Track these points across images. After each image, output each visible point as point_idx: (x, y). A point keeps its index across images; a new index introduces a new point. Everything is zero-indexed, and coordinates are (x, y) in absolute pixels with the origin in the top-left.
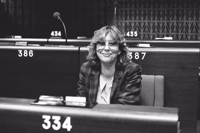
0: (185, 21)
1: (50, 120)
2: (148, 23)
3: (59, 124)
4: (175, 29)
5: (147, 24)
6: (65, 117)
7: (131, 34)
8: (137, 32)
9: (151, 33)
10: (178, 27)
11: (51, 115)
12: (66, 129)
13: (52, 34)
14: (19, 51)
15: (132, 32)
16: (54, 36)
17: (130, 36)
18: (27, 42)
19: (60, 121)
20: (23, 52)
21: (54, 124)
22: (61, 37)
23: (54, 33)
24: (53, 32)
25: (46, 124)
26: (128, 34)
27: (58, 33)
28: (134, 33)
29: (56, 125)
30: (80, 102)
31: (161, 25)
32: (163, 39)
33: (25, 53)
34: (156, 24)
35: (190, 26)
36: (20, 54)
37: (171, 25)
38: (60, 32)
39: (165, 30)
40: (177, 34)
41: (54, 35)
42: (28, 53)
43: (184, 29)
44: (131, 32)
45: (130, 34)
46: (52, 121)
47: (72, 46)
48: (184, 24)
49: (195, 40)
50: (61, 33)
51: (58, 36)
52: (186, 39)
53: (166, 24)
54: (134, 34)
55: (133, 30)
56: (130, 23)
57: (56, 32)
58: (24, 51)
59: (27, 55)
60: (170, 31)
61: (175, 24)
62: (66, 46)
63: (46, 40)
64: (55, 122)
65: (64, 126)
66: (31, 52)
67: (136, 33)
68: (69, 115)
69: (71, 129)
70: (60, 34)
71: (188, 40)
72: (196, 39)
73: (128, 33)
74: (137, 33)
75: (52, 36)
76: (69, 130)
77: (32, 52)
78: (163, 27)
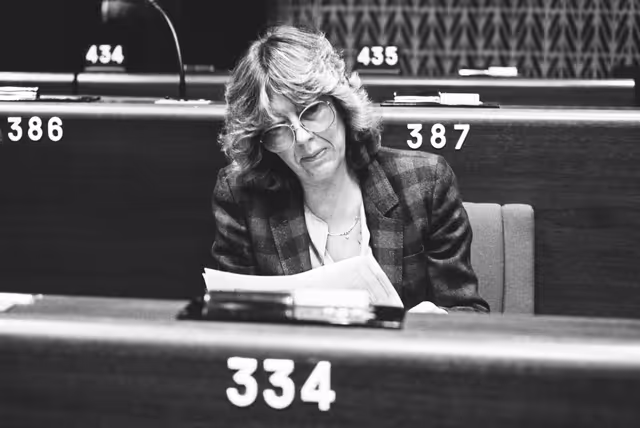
0: (530, 11)
1: (254, 375)
2: (405, 14)
3: (289, 387)
4: (496, 38)
5: (399, 18)
6: (312, 360)
7: (375, 55)
8: (394, 49)
9: (416, 52)
10: (505, 30)
11: (260, 355)
12: (316, 404)
13: (91, 55)
14: (10, 120)
15: (377, 50)
16: (99, 63)
17: (371, 63)
18: (36, 89)
19: (291, 376)
20: (25, 125)
21: (271, 386)
22: (122, 65)
23: (99, 53)
24: (93, 49)
25: (242, 389)
26: (364, 57)
27: (112, 51)
28: (384, 53)
29: (279, 391)
30: (350, 309)
31: (449, 23)
32: (486, 72)
33: (32, 128)
34: (432, 19)
35: (547, 24)
36: (15, 133)
37: (481, 23)
38: (119, 49)
39: (464, 39)
40: (505, 53)
41: (99, 61)
42: (44, 127)
43: (529, 39)
44: (374, 49)
45: (371, 55)
46: (262, 377)
47: (202, 101)
48: (529, 20)
49: (566, 77)
50: (124, 53)
51: (112, 63)
52: (535, 73)
53: (464, 20)
54: (385, 57)
55: (383, 40)
56: (339, 14)
57: (105, 48)
58: (31, 123)
59: (40, 133)
60: (480, 43)
61: (497, 20)
62: (182, 102)
63: (68, 78)
64: (273, 380)
65: (308, 394)
66: (55, 123)
67: (391, 51)
68: (323, 357)
69: (332, 405)
70: (118, 55)
71: (540, 76)
72: (568, 73)
73: (366, 50)
74: (397, 52)
75: (90, 63)
76: (324, 406)
77: (60, 122)
78: (456, 31)
